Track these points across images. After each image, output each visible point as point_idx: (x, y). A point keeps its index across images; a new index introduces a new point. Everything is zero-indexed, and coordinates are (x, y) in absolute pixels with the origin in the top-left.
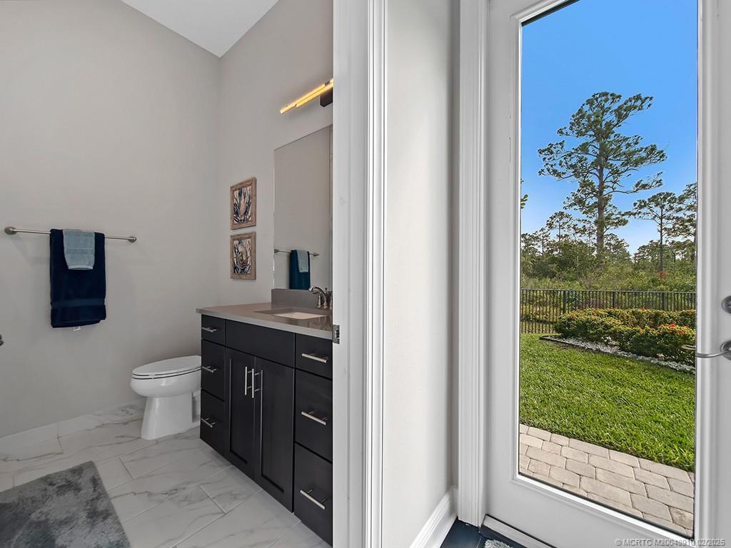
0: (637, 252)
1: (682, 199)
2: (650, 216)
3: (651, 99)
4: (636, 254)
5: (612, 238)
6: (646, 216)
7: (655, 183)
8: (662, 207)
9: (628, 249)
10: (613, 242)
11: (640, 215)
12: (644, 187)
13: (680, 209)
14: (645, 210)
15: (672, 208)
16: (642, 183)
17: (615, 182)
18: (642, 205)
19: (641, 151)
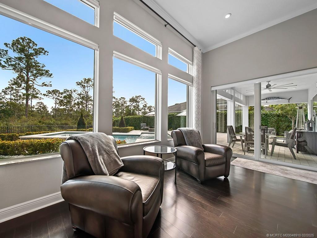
0: (52, 111)
1: (62, 94)
2: (52, 98)
3: (48, 52)
4: (51, 112)
5: (42, 104)
6: (50, 97)
7: (49, 85)
8: (56, 95)
9: (48, 109)
10: (42, 106)
11: (48, 96)
12: (45, 85)
13: (61, 97)
14: (50, 95)
15: (59, 96)
16: (45, 83)
17: (34, 80)
18: (49, 92)
19: (44, 71)
